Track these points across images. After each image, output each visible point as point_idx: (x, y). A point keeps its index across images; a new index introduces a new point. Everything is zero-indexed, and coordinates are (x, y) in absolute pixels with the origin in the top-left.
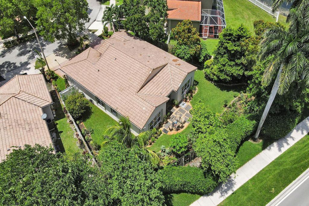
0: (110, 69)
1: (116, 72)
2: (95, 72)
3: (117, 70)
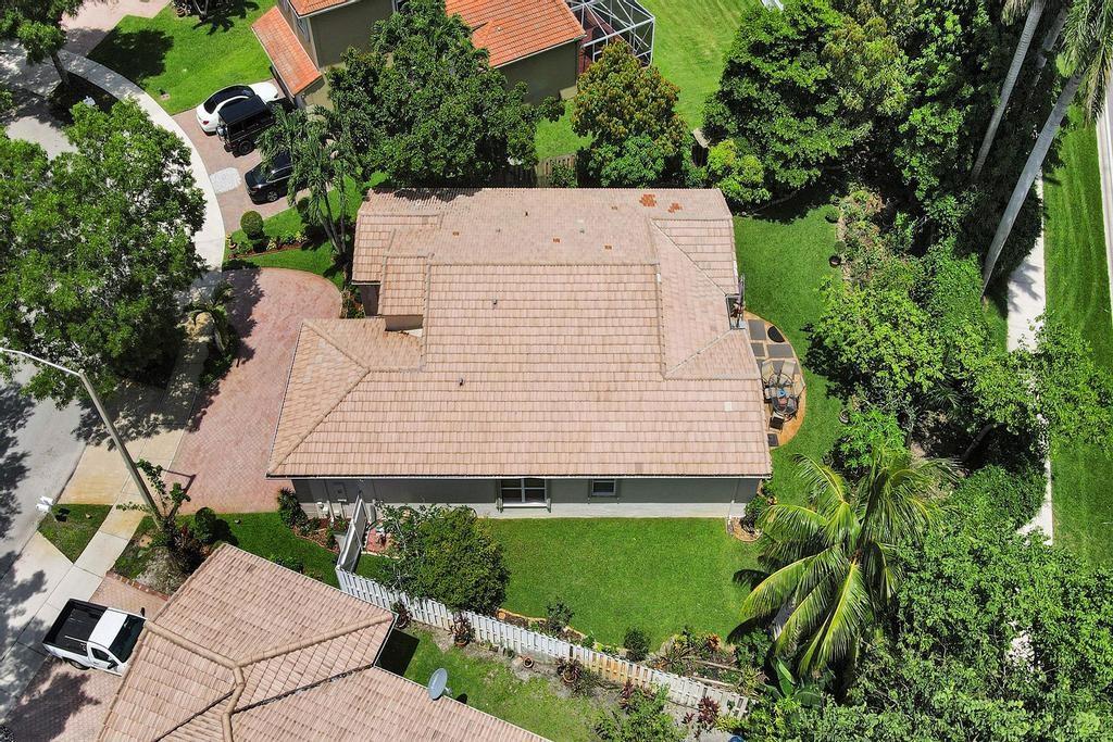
0: (501, 349)
1: (535, 349)
2: (447, 396)
3: (533, 340)
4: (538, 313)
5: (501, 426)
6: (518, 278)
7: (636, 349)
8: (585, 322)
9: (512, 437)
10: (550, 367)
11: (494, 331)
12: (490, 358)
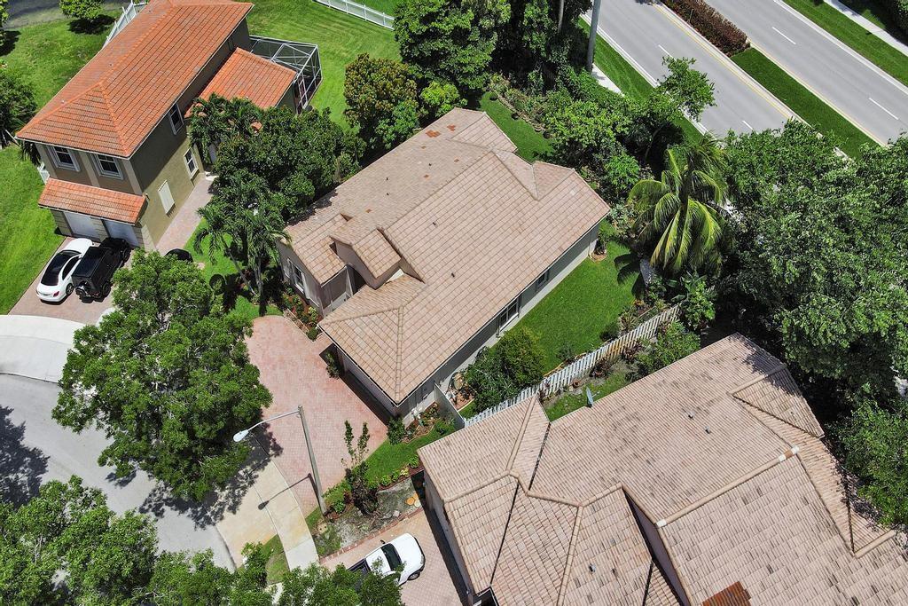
0: (457, 244)
1: (473, 232)
3: (468, 228)
4: (459, 214)
5: (490, 280)
6: (435, 204)
7: (516, 197)
8: (483, 201)
9: (498, 282)
10: (487, 235)
11: (446, 238)
12: (456, 253)
